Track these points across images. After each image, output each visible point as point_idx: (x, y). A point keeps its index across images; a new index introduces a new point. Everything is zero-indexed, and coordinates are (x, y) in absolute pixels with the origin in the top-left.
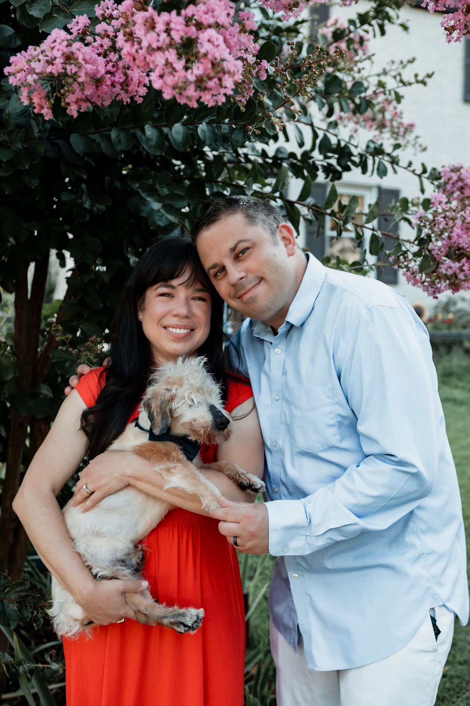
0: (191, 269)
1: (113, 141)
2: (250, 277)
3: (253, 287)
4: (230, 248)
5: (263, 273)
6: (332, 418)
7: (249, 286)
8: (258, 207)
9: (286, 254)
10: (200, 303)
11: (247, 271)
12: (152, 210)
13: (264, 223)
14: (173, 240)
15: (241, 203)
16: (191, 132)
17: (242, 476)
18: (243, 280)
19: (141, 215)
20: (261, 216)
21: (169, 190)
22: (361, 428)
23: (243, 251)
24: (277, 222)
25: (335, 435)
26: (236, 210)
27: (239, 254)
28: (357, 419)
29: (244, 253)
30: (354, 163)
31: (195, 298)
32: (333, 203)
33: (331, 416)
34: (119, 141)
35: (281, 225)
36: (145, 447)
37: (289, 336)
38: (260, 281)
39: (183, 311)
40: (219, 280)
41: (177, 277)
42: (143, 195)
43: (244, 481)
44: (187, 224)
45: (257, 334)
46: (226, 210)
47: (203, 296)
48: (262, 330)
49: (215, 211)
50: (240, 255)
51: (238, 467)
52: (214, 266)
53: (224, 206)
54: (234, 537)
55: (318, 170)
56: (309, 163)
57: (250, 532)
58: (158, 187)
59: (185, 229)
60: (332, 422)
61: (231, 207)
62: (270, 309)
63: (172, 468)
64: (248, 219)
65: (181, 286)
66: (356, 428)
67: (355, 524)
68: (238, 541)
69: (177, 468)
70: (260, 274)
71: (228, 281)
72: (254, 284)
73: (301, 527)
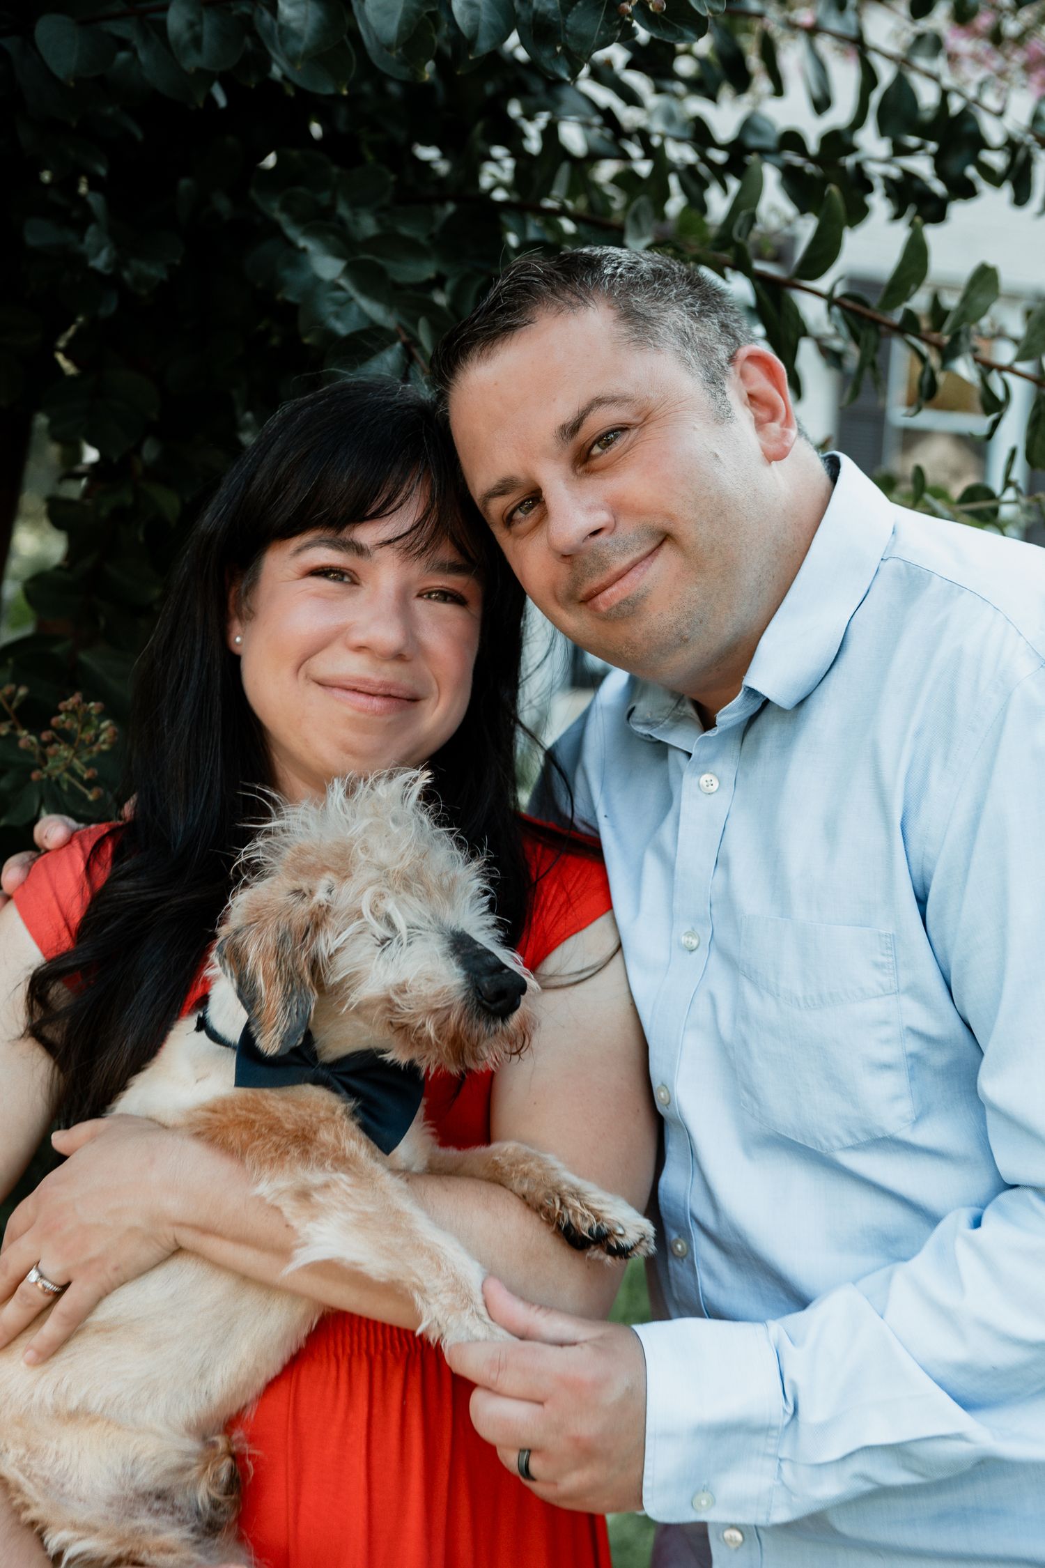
0: (427, 494)
1: (171, 37)
2: (627, 528)
3: (634, 565)
4: (561, 423)
5: (670, 517)
6: (887, 1041)
7: (620, 563)
8: (666, 285)
9: (759, 453)
10: (447, 609)
11: (618, 508)
12: (318, 280)
13: (684, 343)
14: (367, 388)
15: (608, 271)
16: (433, 9)
17: (570, 1200)
18: (600, 538)
19: (279, 297)
20: (676, 316)
21: (379, 222)
22: (991, 1086)
23: (606, 438)
24: (730, 341)
25: (896, 1098)
26: (588, 293)
27: (591, 448)
28: (982, 1054)
29: (609, 443)
30: (988, 173)
31: (430, 594)
32: (913, 288)
33: (886, 1032)
34: (197, 42)
35: (744, 351)
36: (224, 1111)
37: (750, 736)
38: (661, 544)
39: (388, 635)
40: (519, 536)
41: (377, 515)
42: (292, 232)
43: (579, 1219)
44: (424, 336)
45: (647, 724)
46: (553, 292)
47: (458, 588)
48: (665, 714)
49: (512, 294)
50: (596, 450)
51: (559, 1165)
52: (505, 487)
53: (547, 279)
54: (522, 1451)
55: (869, 188)
56: (844, 168)
57: (576, 1440)
58: (343, 210)
59: (416, 352)
60: (888, 1053)
61: (570, 281)
62: (686, 640)
63: (316, 1189)
64: (631, 323)
65: (387, 548)
66: (976, 1084)
67: (960, 1437)
68: (535, 1465)
69: (334, 1190)
70: (659, 522)
71: (549, 541)
72: (637, 555)
73: (763, 1430)
